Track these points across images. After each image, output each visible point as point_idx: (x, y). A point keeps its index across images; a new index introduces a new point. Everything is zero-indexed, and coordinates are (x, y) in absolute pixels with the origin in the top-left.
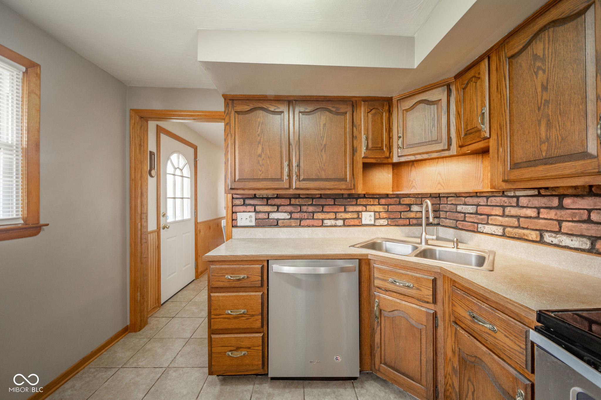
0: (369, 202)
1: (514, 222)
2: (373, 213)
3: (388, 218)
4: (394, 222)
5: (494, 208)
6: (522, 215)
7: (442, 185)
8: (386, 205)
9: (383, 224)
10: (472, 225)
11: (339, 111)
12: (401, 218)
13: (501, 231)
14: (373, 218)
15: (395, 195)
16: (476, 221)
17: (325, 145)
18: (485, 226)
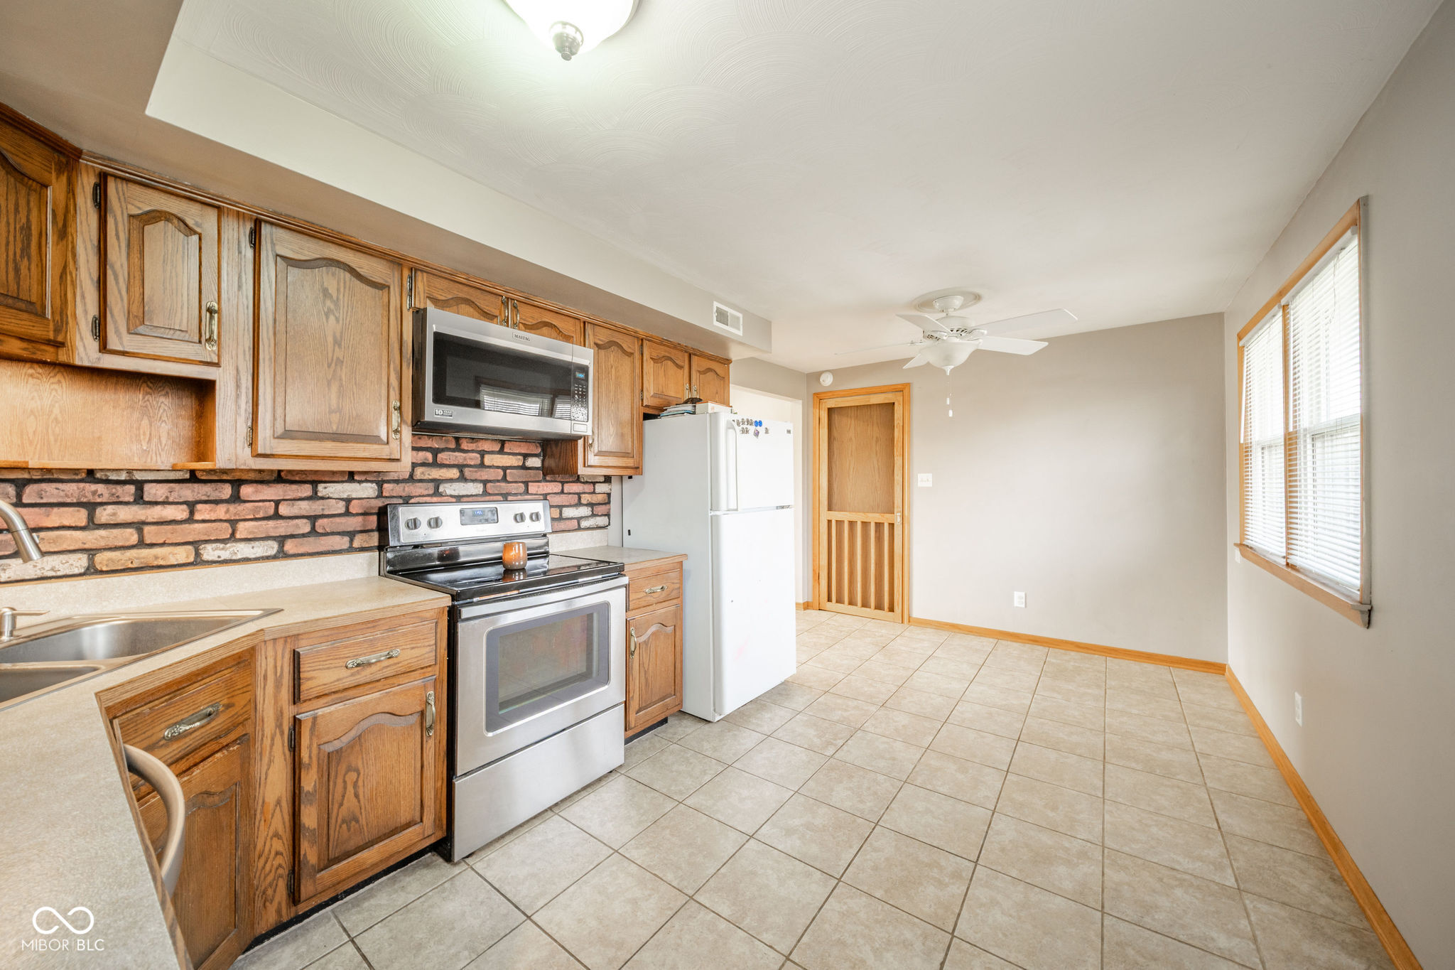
1: (126, 536)
6: (150, 520)
13: (84, 563)
18: (7, 562)
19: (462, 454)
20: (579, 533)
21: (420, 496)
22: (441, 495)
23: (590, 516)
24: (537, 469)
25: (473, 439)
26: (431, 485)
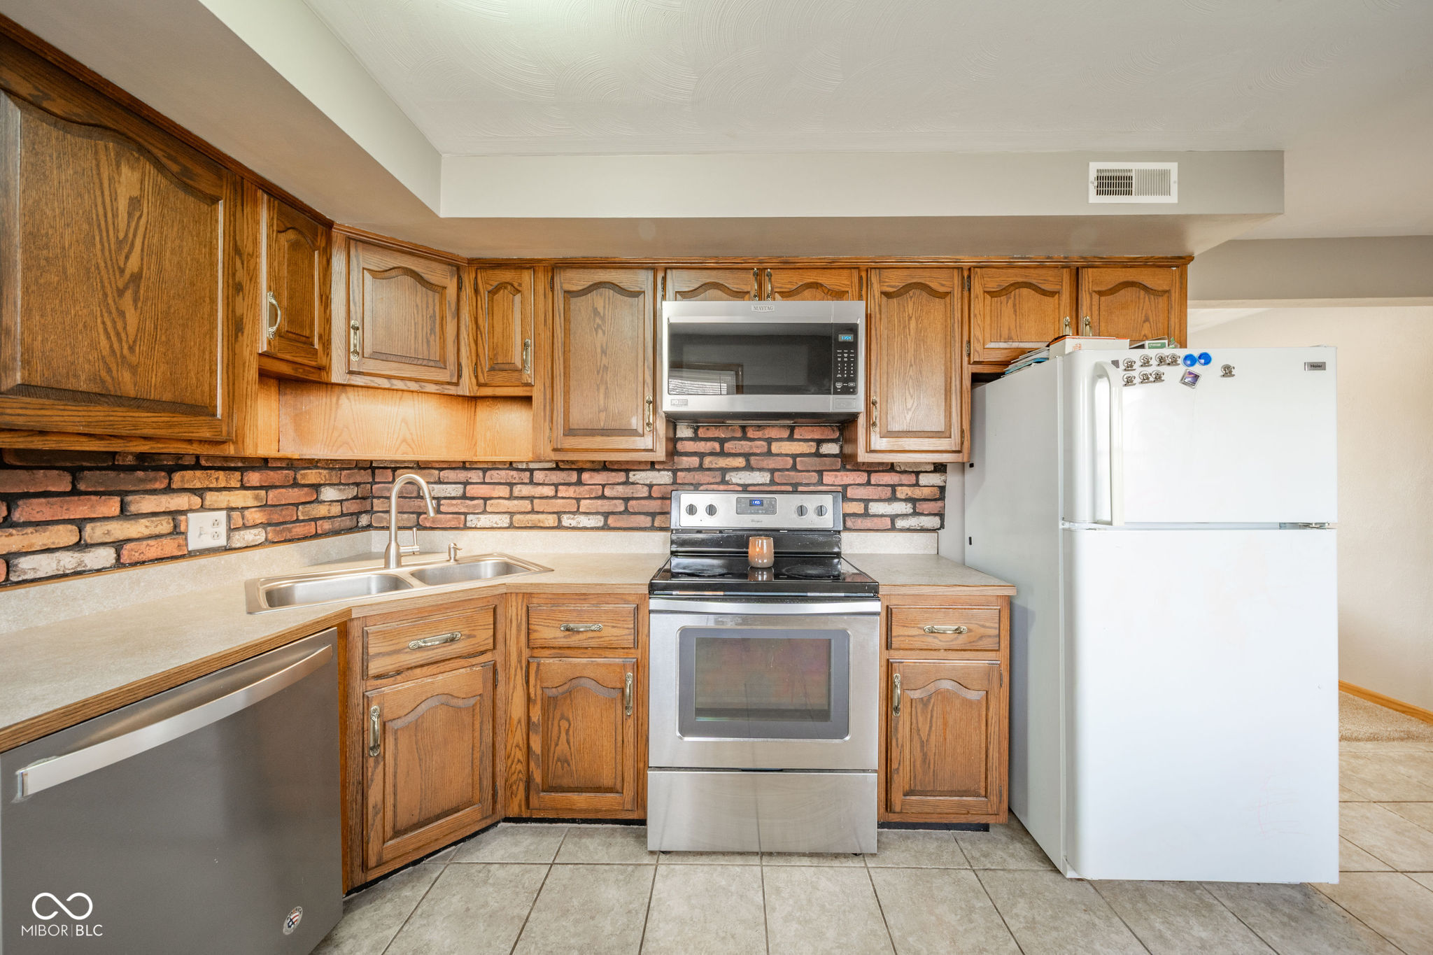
0: (214, 481)
1: (526, 505)
2: (224, 513)
3: (264, 525)
4: (281, 532)
5: (497, 487)
6: (536, 495)
7: (409, 445)
8: (261, 488)
9: (253, 541)
10: (454, 518)
11: (191, 182)
12: (297, 521)
13: (508, 520)
14: (223, 529)
15: (286, 462)
16: (462, 510)
17: (136, 278)
18: (479, 516)
19: (748, 443)
20: (892, 535)
21: (708, 484)
22: (727, 483)
23: (910, 515)
24: (835, 456)
25: (759, 426)
26: (718, 473)
